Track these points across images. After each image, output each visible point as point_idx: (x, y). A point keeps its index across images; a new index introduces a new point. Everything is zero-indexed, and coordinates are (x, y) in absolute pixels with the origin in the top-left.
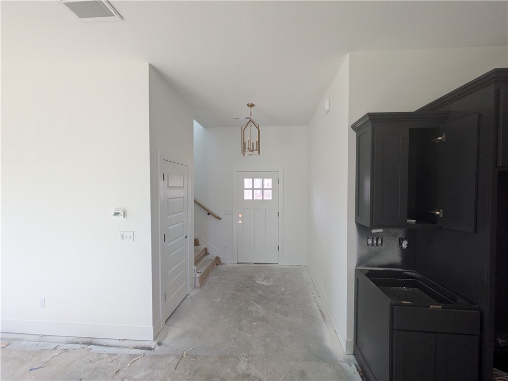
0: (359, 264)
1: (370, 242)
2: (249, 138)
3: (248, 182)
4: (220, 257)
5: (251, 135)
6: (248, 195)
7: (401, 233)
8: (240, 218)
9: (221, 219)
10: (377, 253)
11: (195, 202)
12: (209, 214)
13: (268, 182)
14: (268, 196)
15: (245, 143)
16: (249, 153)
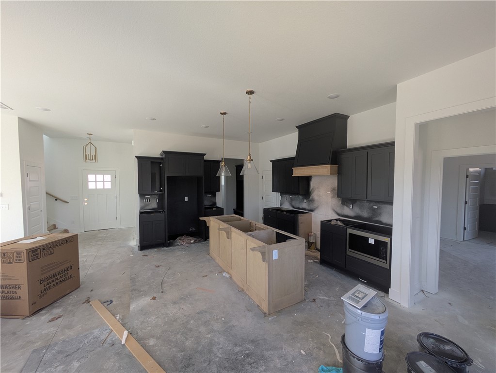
0: (140, 210)
1: (145, 200)
2: (89, 153)
3: (91, 177)
4: (68, 229)
5: (90, 151)
6: (91, 186)
7: (157, 197)
8: (86, 202)
9: (68, 203)
10: (148, 205)
11: (46, 193)
12: (56, 200)
13: (108, 177)
14: (108, 186)
15: (86, 155)
16: (90, 161)
